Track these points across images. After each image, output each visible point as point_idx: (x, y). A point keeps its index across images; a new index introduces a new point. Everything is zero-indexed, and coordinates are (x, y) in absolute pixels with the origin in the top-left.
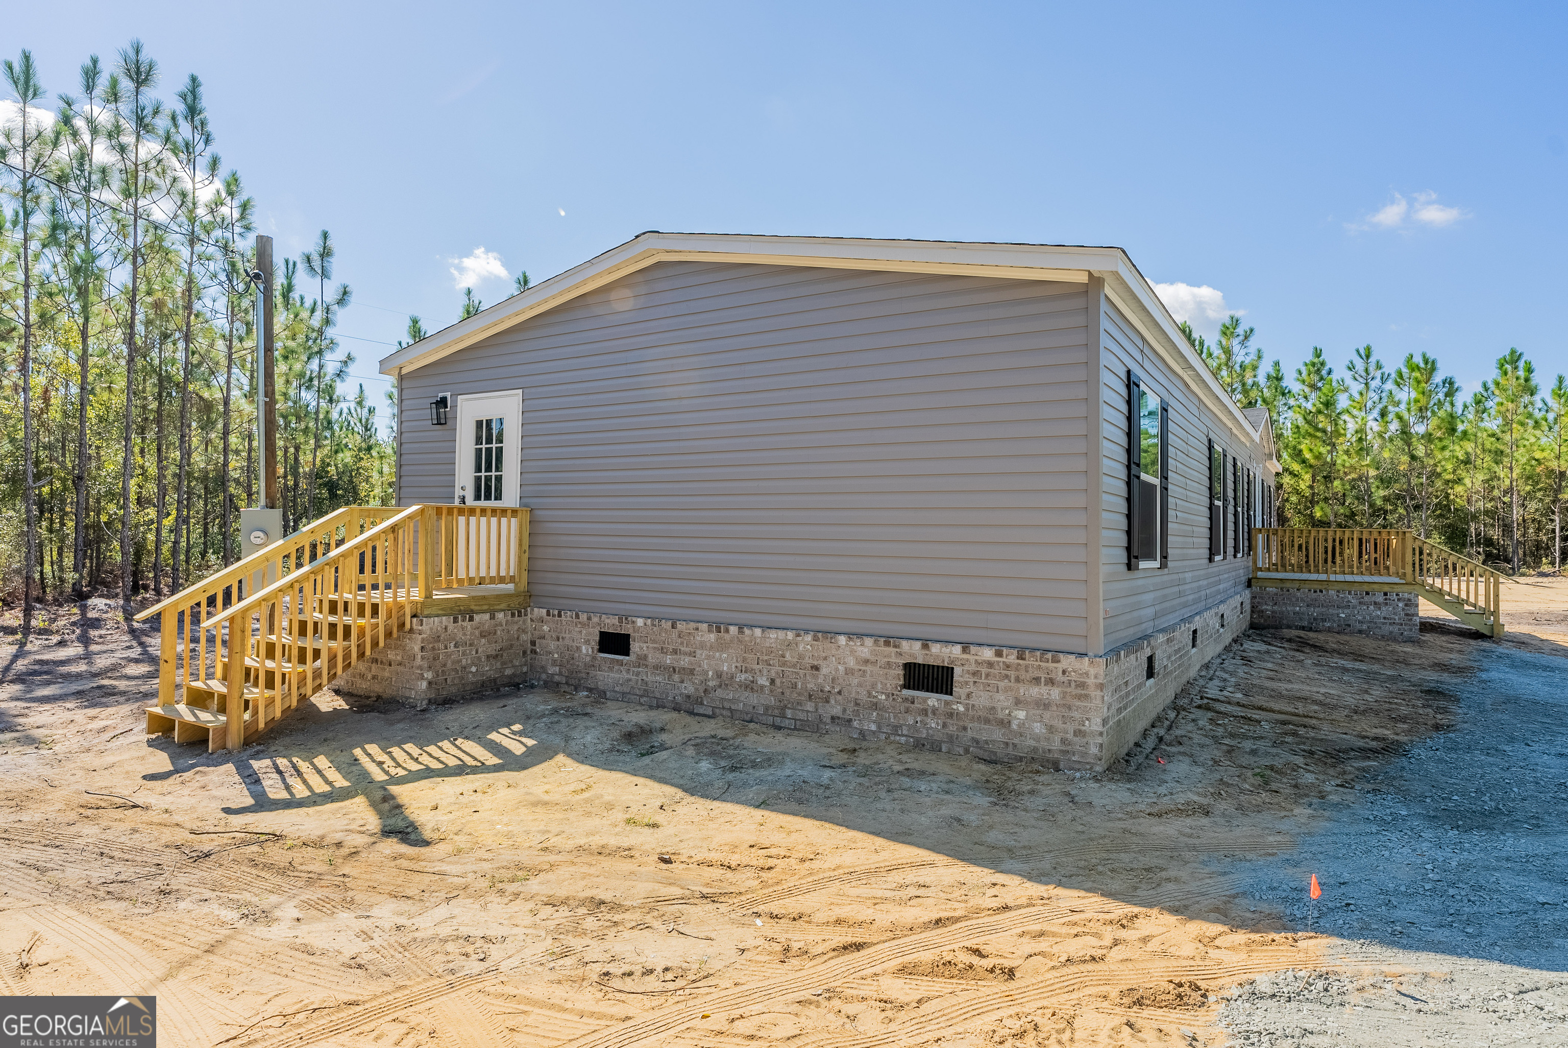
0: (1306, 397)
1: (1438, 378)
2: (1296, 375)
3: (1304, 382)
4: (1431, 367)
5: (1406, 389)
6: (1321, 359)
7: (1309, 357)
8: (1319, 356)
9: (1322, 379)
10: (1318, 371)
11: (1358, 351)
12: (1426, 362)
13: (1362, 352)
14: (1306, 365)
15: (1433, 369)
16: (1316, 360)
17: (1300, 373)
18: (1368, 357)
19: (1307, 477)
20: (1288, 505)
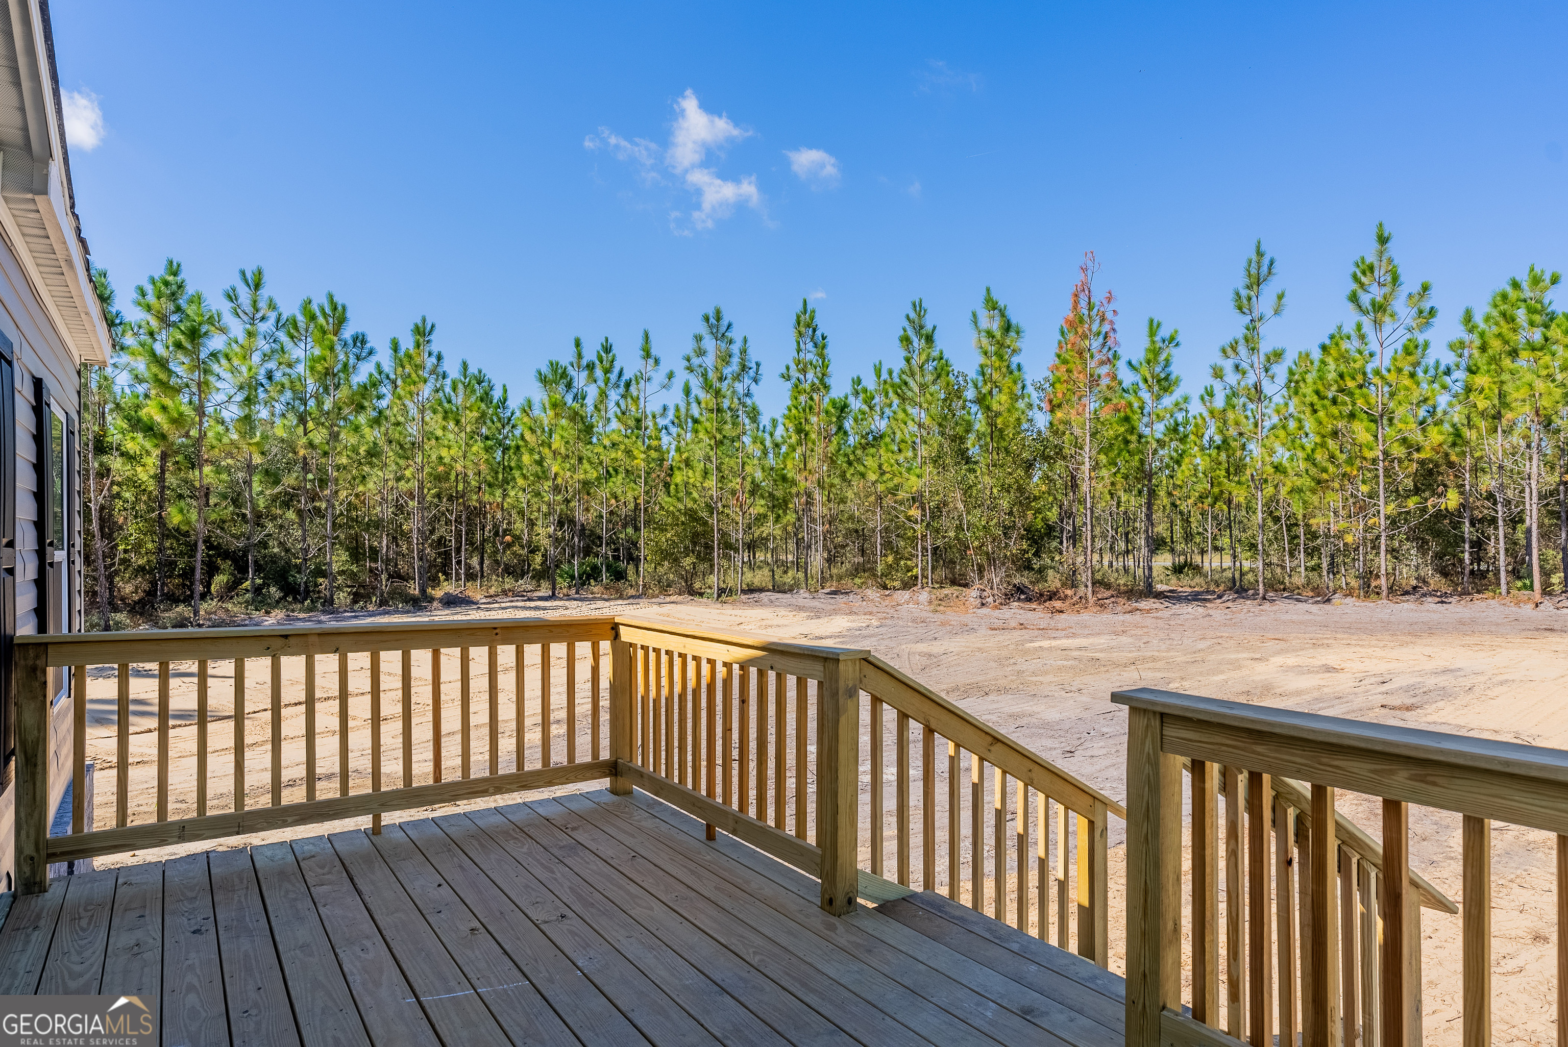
0: (151, 334)
1: (347, 333)
2: (135, 295)
3: (149, 308)
4: (339, 316)
5: (302, 345)
6: (179, 279)
7: (159, 272)
8: (175, 274)
9: (178, 309)
10: (173, 296)
11: (243, 273)
12: (335, 309)
13: (249, 275)
14: (153, 281)
15: (341, 321)
16: (170, 278)
17: (144, 294)
18: (257, 286)
19: (152, 461)
20: (119, 504)
